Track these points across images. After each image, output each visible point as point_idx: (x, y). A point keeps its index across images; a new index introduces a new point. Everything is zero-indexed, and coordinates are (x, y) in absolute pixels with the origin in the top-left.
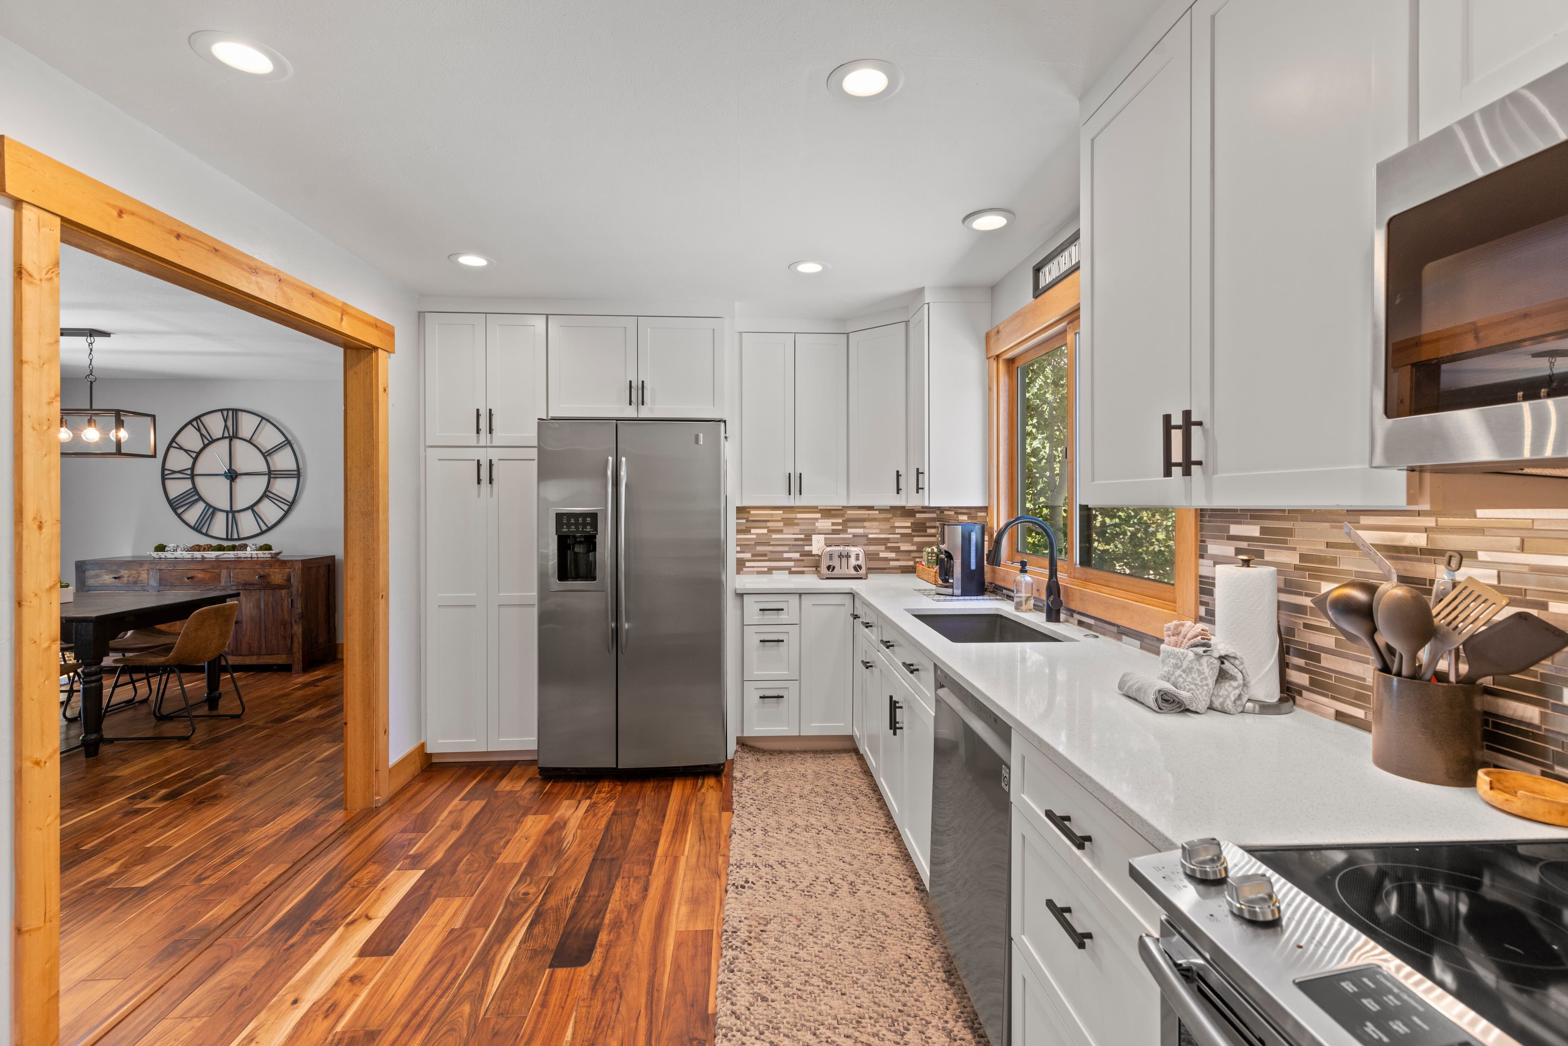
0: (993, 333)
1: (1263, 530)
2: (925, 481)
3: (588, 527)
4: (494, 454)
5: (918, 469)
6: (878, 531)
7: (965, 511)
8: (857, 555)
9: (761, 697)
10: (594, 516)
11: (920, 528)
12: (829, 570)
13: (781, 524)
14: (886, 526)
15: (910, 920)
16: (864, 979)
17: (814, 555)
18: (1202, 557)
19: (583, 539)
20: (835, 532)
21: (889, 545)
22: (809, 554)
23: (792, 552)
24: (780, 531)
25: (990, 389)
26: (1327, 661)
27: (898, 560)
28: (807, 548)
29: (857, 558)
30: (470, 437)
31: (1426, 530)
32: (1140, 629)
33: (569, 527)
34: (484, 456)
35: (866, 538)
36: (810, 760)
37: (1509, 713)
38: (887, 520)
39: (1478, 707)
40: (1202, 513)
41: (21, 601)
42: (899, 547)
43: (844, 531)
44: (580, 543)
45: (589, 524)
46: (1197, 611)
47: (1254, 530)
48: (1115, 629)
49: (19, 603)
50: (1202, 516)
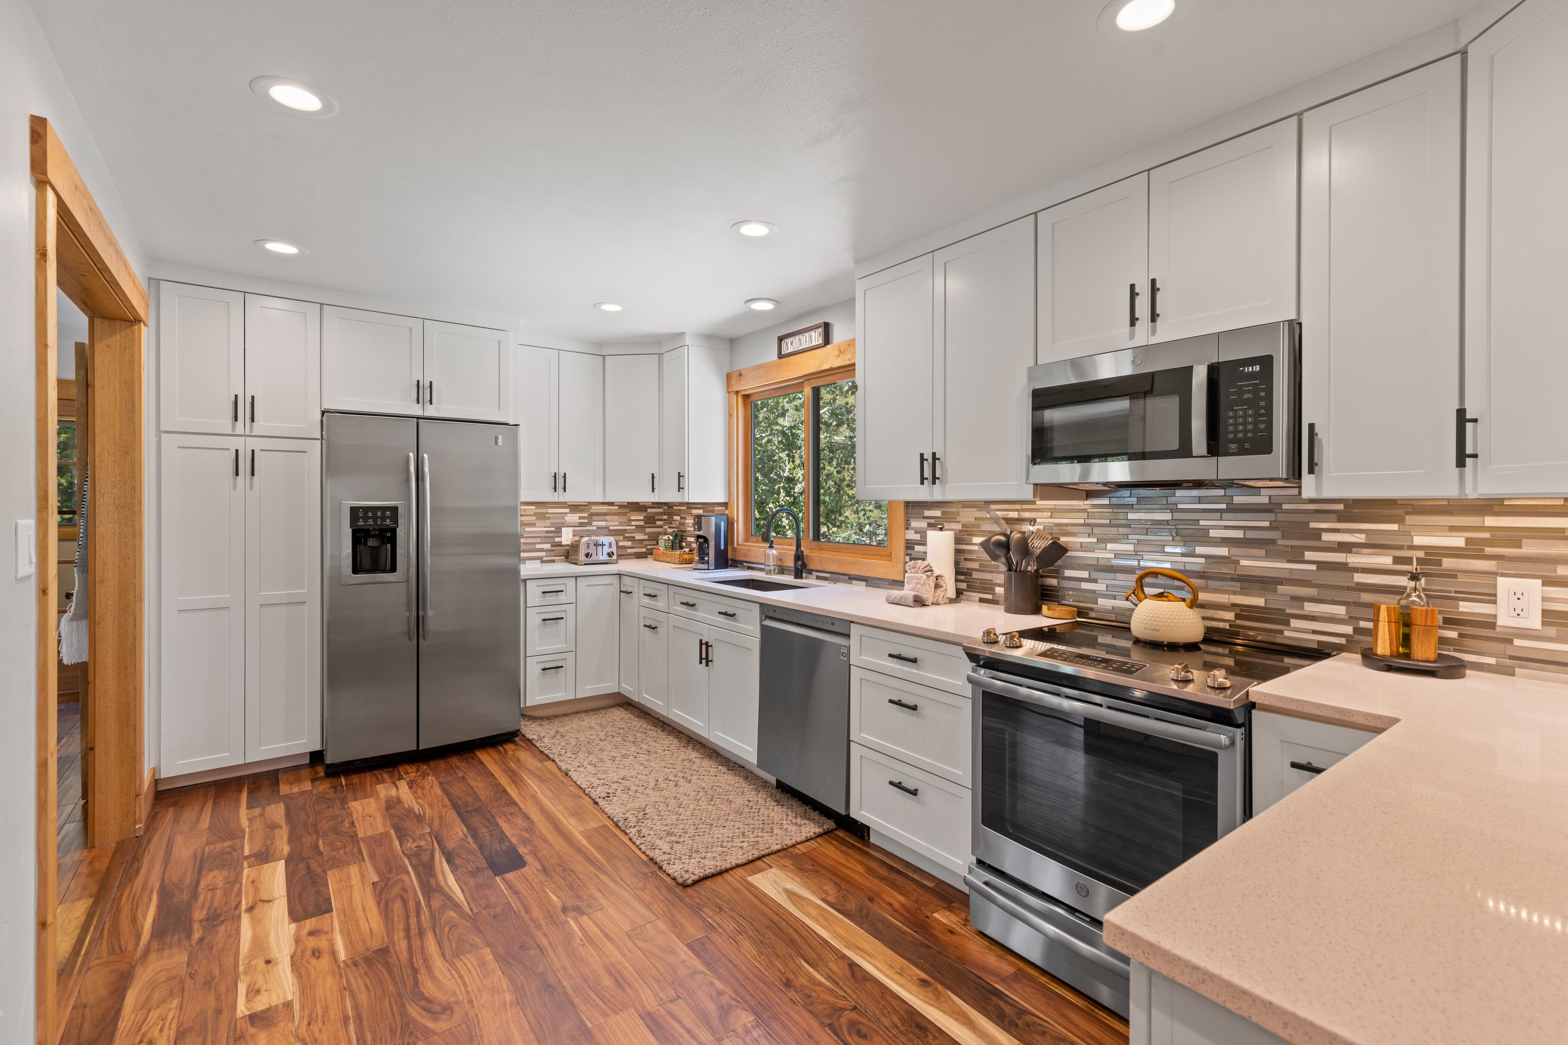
0: (735, 375)
1: (943, 513)
2: (685, 482)
3: (388, 520)
4: (253, 444)
5: (679, 473)
6: (617, 524)
7: (701, 506)
8: (610, 544)
9: (543, 670)
10: (394, 510)
11: (650, 521)
12: (587, 557)
13: (534, 518)
14: (624, 519)
15: (736, 785)
16: (730, 817)
17: (563, 546)
18: (907, 529)
19: (377, 533)
20: (581, 525)
21: (626, 535)
22: (559, 544)
23: (544, 543)
24: (533, 525)
25: (730, 415)
26: (975, 575)
27: (633, 548)
28: (557, 540)
29: (610, 546)
30: (225, 423)
31: (1017, 510)
32: (866, 574)
33: (365, 520)
34: (244, 446)
35: (607, 530)
36: (586, 718)
37: (1047, 583)
38: (625, 514)
39: (1040, 583)
40: (908, 504)
41: (47, 589)
42: (634, 537)
43: (590, 524)
44: (373, 536)
45: (388, 517)
46: (905, 559)
47: (938, 513)
48: (847, 577)
49: (44, 591)
50: (907, 506)
